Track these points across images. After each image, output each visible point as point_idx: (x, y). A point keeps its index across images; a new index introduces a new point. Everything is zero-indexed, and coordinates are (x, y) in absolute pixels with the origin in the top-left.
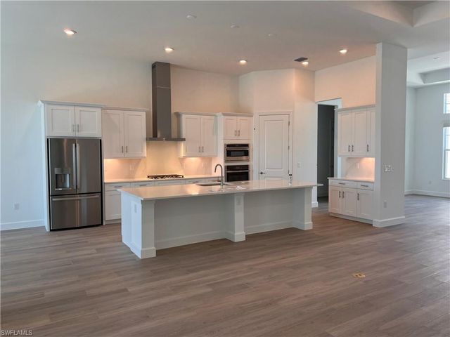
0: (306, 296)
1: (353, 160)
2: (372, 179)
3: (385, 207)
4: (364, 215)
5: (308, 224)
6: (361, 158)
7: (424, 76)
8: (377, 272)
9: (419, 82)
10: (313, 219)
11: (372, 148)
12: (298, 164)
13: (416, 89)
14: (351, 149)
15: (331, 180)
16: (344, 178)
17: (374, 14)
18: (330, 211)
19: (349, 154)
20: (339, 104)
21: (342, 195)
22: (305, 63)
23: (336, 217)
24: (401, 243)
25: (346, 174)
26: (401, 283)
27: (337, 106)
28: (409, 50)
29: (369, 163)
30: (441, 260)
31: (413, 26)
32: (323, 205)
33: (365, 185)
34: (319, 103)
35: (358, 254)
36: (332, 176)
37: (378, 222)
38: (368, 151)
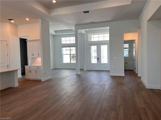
0: (13, 114)
1: (34, 59)
2: (40, 65)
3: (45, 74)
4: (38, 78)
5: (17, 85)
6: (36, 58)
7: (56, 31)
8: (41, 97)
9: (54, 33)
10: (19, 82)
11: (40, 54)
12: (12, 61)
13: (54, 36)
14: (33, 55)
15: (26, 67)
16: (31, 65)
17: (35, 7)
18: (26, 78)
19: (32, 57)
20: (28, 39)
21: (30, 71)
22: (13, 21)
23: (28, 80)
24: (50, 85)
25: (32, 64)
26: (49, 98)
27: (27, 39)
28: (50, 23)
29: (39, 60)
30: (61, 88)
31: (50, 15)
32: (24, 76)
33: (38, 67)
34: (20, 38)
35: (35, 92)
36: (27, 65)
37: (43, 79)
38: (39, 55)
